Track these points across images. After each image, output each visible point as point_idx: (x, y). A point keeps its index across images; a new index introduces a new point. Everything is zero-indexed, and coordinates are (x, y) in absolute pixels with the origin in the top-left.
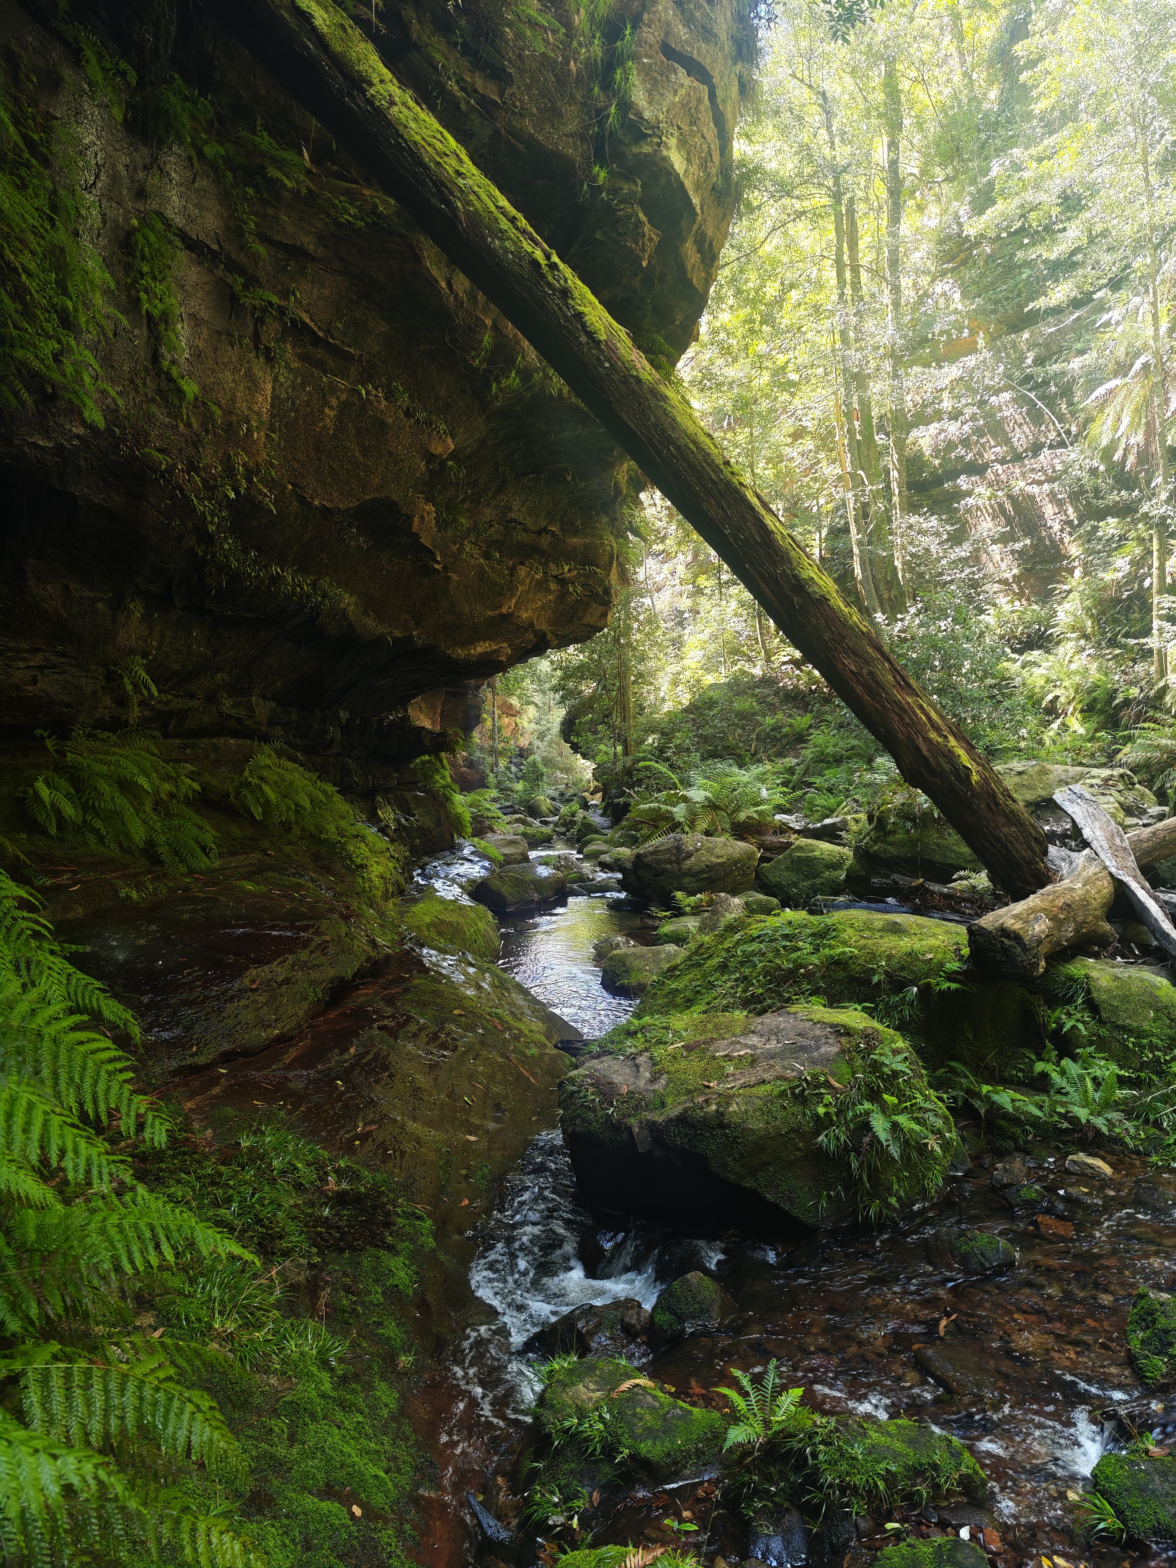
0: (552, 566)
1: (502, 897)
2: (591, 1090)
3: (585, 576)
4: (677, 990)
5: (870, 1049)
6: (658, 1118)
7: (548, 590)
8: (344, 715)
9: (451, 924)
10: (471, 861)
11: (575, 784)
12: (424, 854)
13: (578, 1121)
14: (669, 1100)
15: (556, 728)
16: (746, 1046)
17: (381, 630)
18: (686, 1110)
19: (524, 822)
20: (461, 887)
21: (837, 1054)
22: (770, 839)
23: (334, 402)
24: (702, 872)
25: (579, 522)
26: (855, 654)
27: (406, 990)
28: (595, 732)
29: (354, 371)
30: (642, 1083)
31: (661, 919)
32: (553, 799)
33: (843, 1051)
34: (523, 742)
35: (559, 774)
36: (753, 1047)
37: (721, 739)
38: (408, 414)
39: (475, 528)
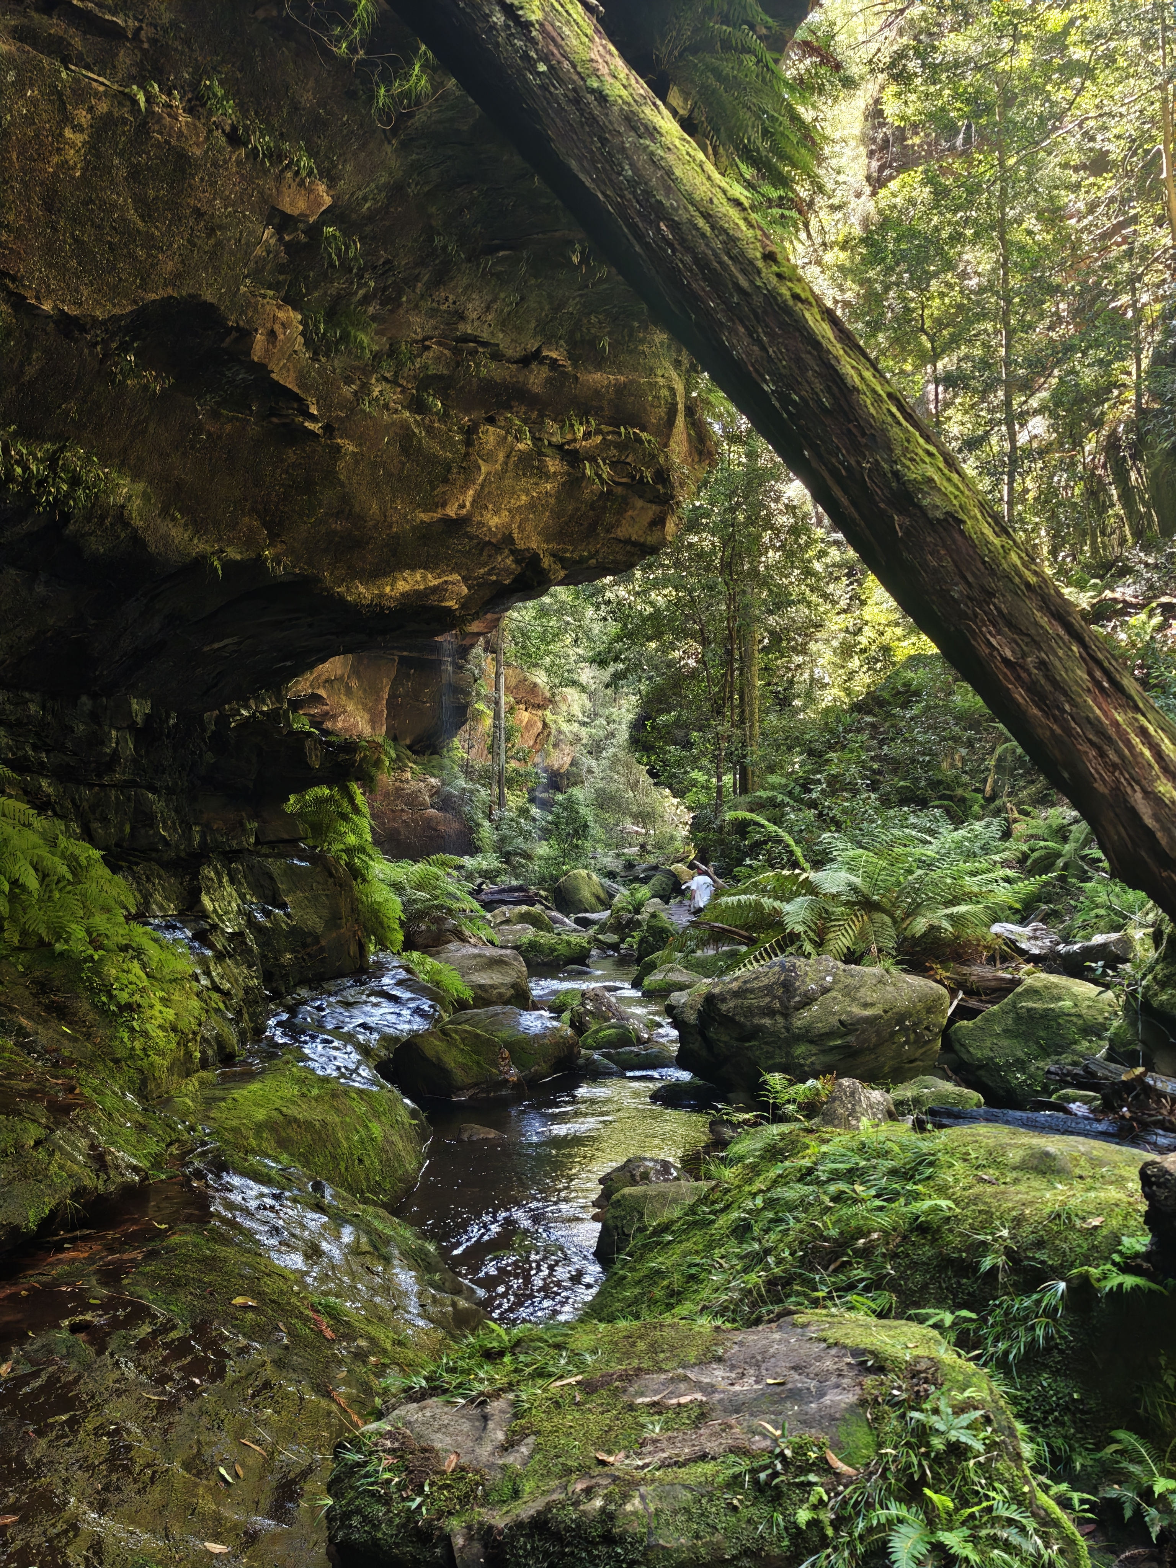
0: (552, 426)
1: (440, 1070)
2: (388, 1460)
3: (617, 445)
4: (658, 1272)
5: (917, 1400)
6: (499, 1519)
7: (543, 473)
8: (139, 708)
9: (308, 1125)
10: (395, 999)
11: (659, 846)
12: (301, 983)
13: (355, 1521)
14: (528, 1486)
15: (623, 734)
16: (699, 1386)
17: (200, 546)
18: (549, 1507)
19: (535, 921)
20: (365, 1051)
21: (851, 1408)
22: (980, 972)
23: (83, 116)
24: (831, 1034)
25: (605, 342)
26: (1012, 626)
27: (152, 1255)
28: (687, 745)
29: (124, 59)
30: (485, 1452)
31: (735, 1126)
32: (611, 875)
33: (863, 1403)
34: (560, 760)
35: (629, 825)
36: (709, 1389)
37: (926, 766)
38: (235, 139)
39: (393, 352)
